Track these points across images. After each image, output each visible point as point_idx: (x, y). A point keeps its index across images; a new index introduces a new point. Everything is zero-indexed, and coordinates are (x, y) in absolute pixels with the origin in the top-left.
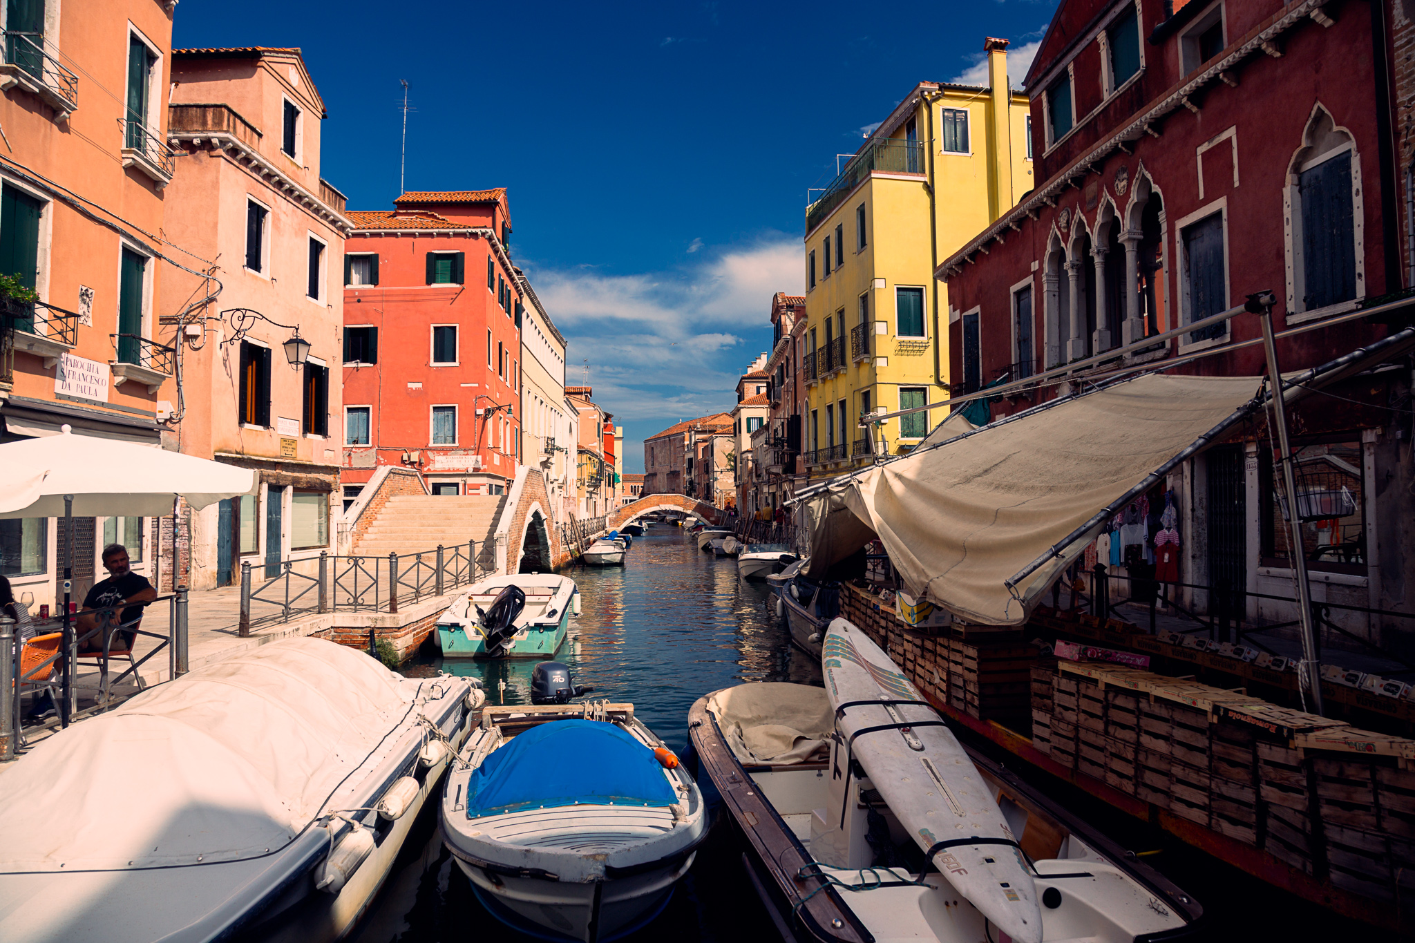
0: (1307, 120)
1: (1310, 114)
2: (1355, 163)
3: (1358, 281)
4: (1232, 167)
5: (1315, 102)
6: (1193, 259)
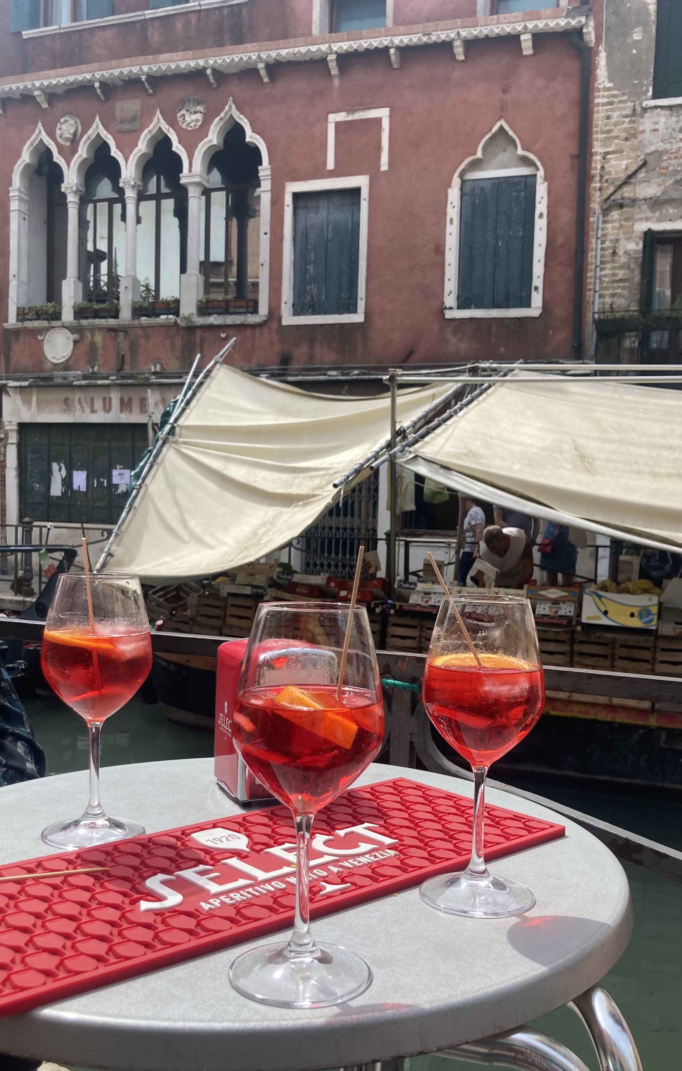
0: (487, 133)
1: (491, 130)
2: (542, 190)
3: (534, 293)
4: (379, 149)
5: (499, 120)
6: (301, 228)
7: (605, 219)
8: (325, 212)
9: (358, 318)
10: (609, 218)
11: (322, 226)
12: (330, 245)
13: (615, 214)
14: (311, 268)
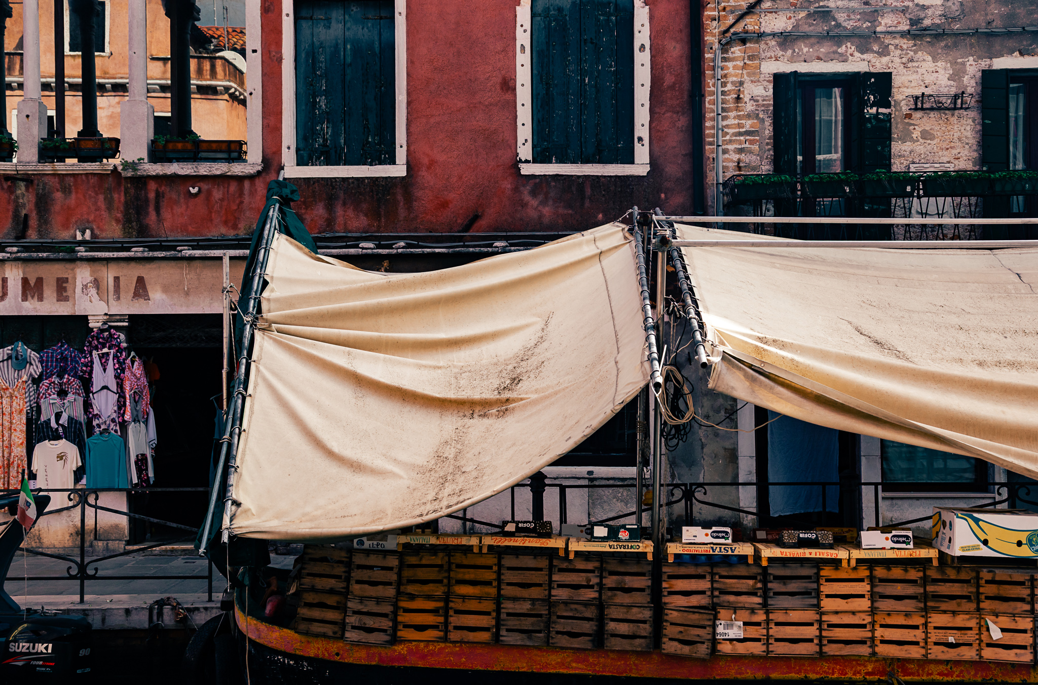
2: (641, 16)
3: (637, 145)
6: (305, 46)
7: (725, 55)
8: (341, 26)
9: (398, 170)
10: (730, 55)
11: (337, 44)
12: (348, 71)
13: (737, 50)
14: (322, 102)
